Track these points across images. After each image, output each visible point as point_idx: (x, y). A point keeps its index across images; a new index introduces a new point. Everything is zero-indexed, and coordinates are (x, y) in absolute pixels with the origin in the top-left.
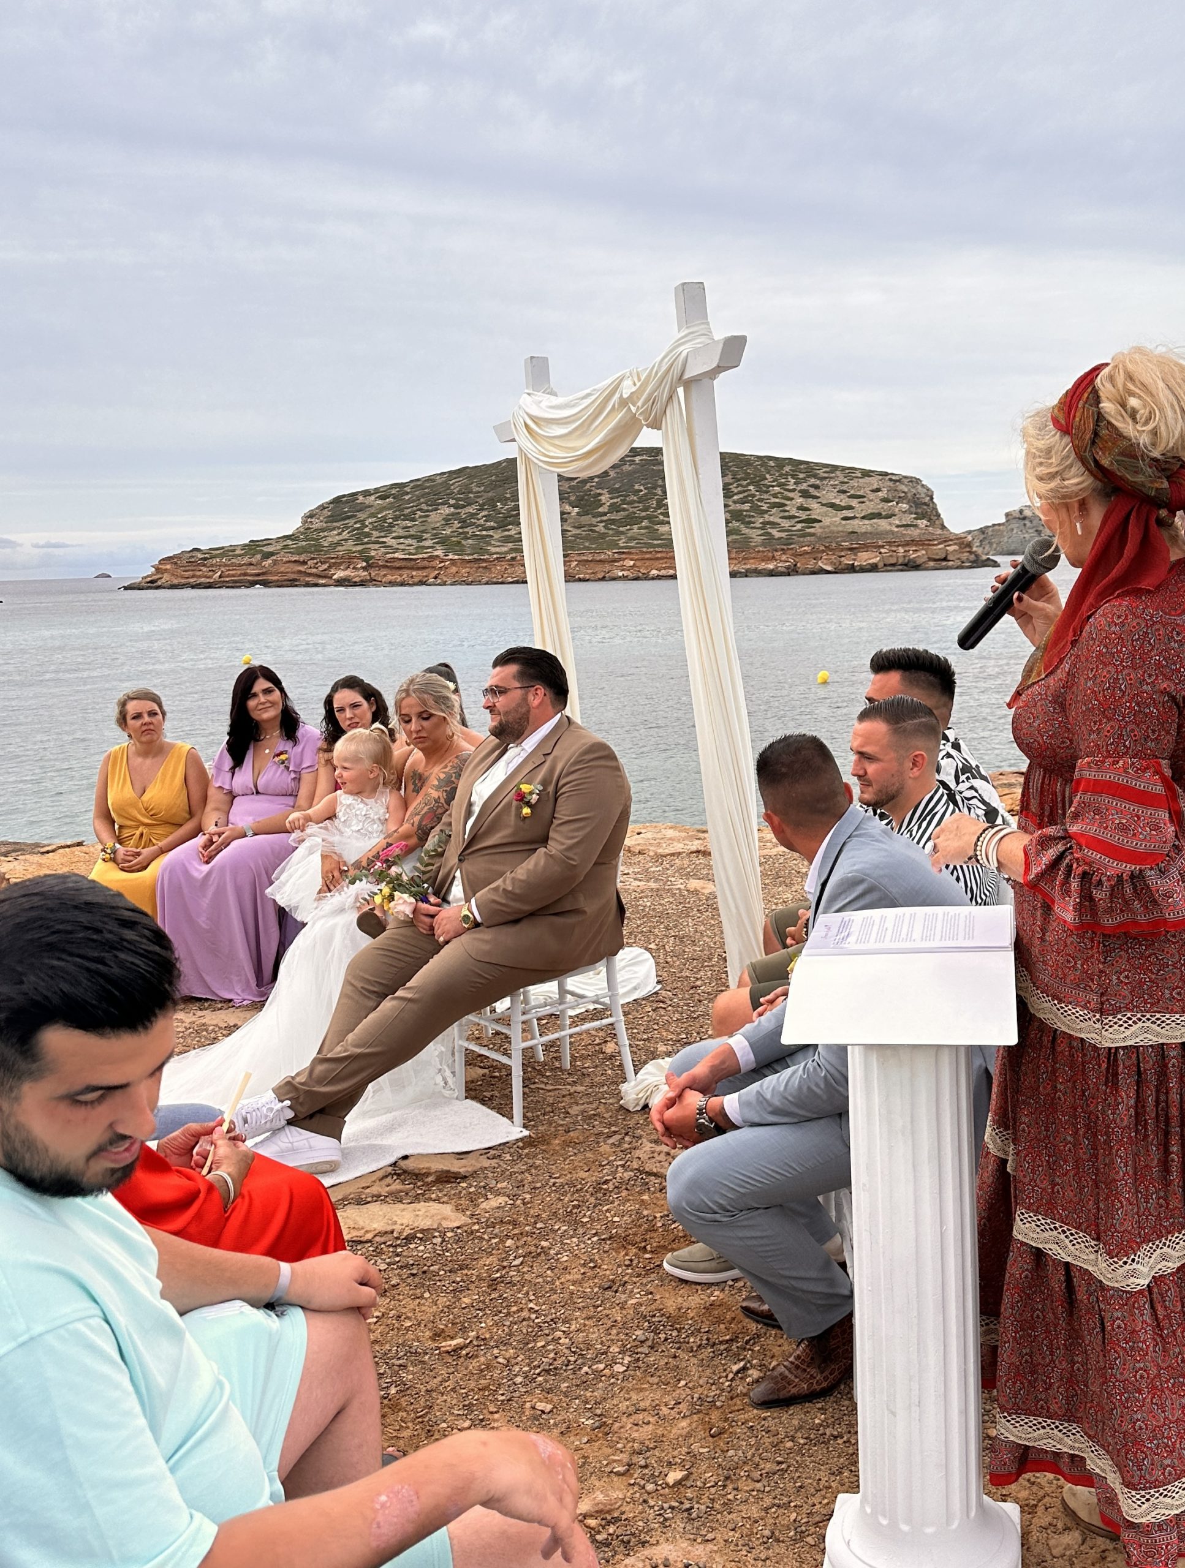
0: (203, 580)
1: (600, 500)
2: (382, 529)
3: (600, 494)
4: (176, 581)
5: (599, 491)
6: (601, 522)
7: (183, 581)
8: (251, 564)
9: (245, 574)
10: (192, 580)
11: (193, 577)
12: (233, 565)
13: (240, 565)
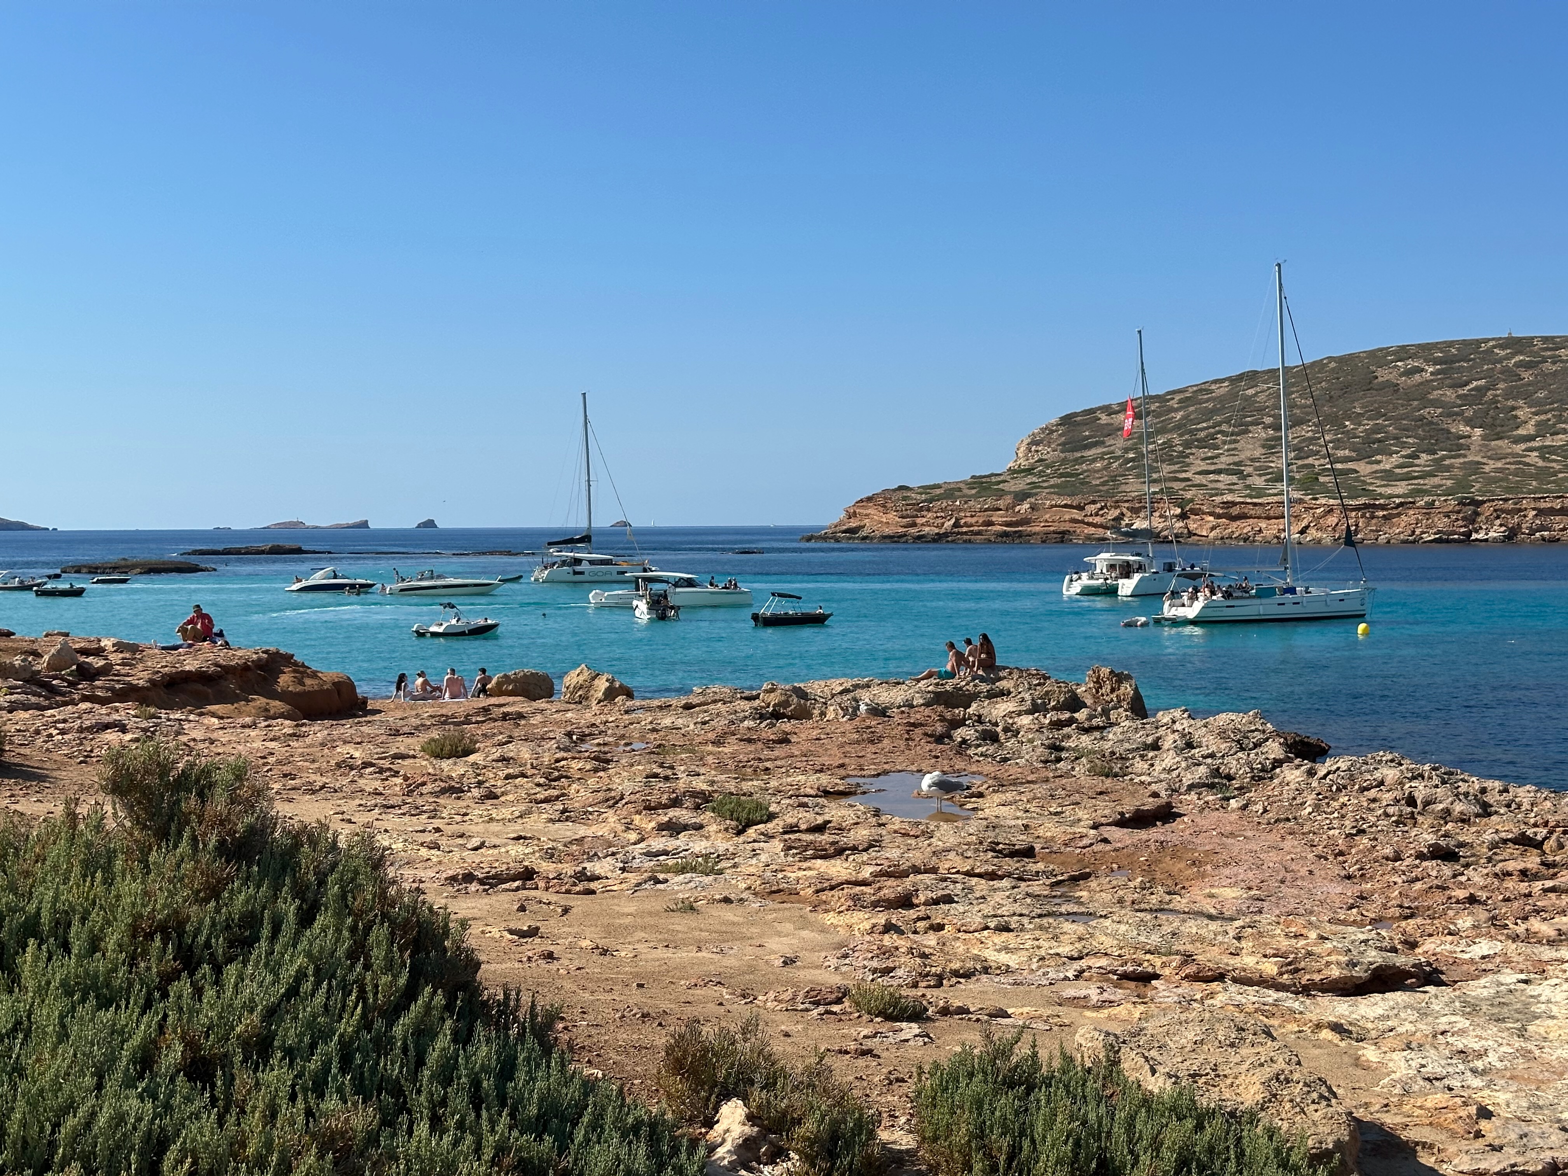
1: (1516, 417)
2: (1171, 461)
3: (1514, 408)
5: (1511, 403)
6: (1531, 450)
7: (900, 531)
11: (914, 526)
12: (971, 509)
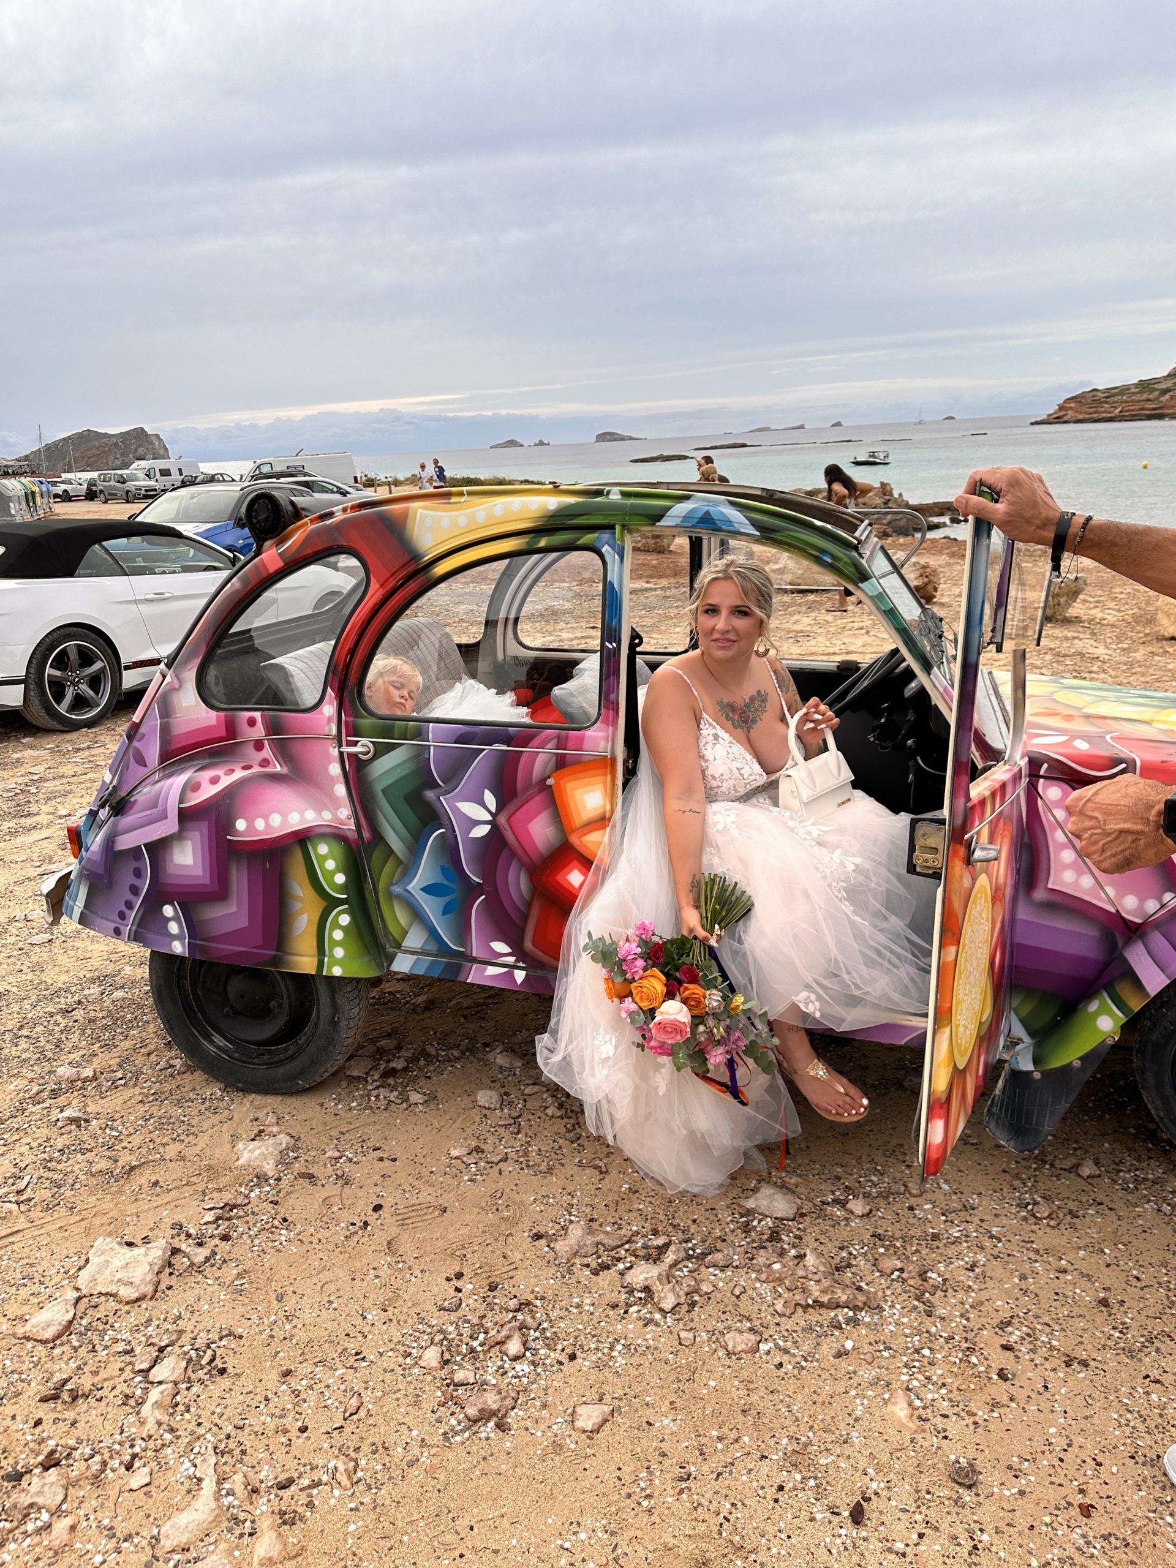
0: (1104, 415)
4: (1080, 417)
7: (1088, 416)
8: (1149, 400)
9: (1142, 409)
10: (1095, 416)
11: (1096, 412)
12: (1132, 401)
13: (1139, 401)
